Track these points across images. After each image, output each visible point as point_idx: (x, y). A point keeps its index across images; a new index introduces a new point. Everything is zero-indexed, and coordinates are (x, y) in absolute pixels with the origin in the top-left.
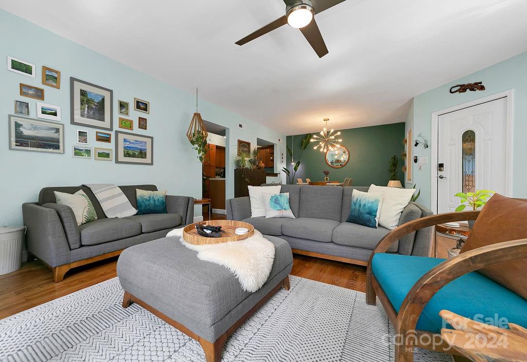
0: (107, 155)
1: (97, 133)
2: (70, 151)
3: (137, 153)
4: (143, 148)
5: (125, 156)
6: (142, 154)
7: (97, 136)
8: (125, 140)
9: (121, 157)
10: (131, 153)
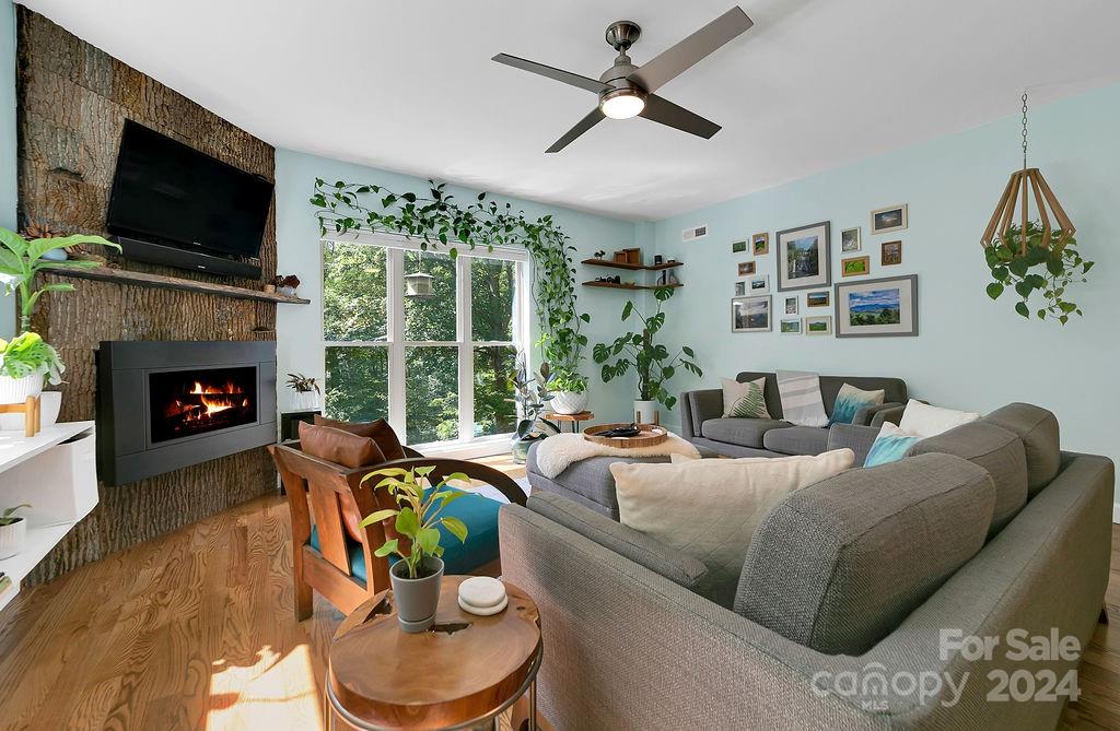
0: (823, 327)
1: (809, 295)
2: (777, 326)
3: (877, 316)
4: (890, 302)
5: (852, 324)
6: (889, 315)
7: (809, 300)
8: (852, 296)
9: (846, 327)
10: (865, 318)
